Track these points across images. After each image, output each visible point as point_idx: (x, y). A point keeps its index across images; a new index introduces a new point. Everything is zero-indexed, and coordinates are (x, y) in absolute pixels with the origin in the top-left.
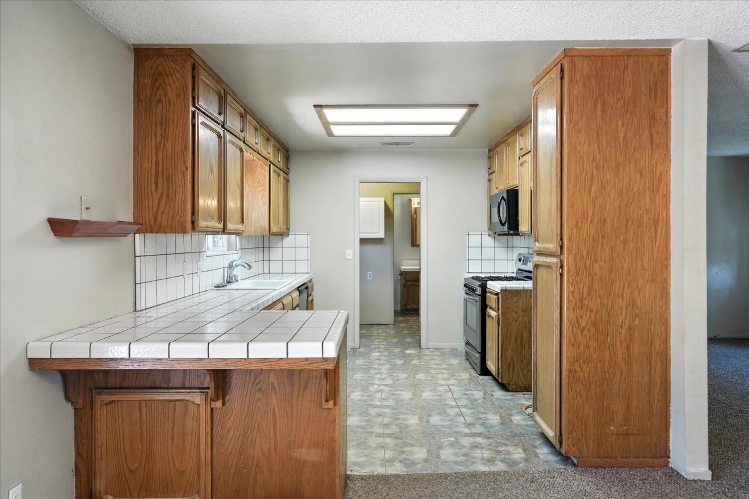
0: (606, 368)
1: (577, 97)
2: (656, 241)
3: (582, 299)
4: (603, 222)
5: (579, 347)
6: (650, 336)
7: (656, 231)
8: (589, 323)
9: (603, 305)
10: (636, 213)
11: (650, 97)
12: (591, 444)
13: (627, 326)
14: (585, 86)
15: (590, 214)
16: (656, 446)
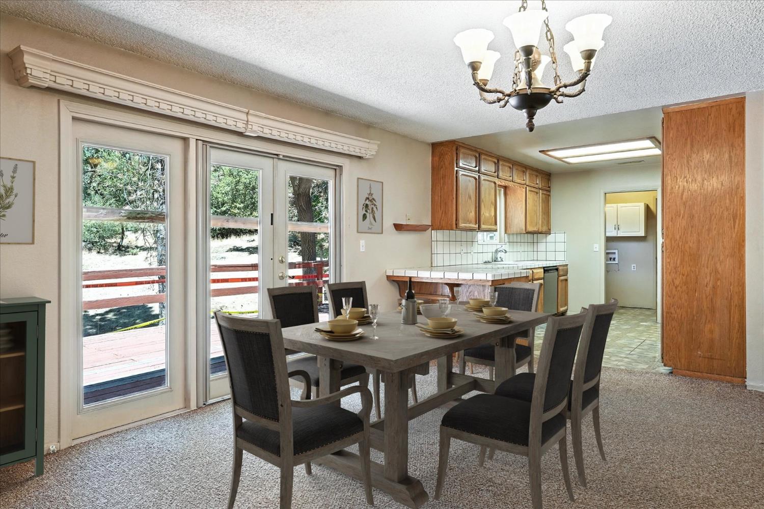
0: (694, 312)
1: (672, 138)
2: (734, 228)
3: (676, 267)
4: (692, 217)
5: (674, 298)
6: (730, 294)
7: (735, 222)
8: (681, 283)
9: (693, 272)
10: (718, 210)
11: (729, 131)
12: (683, 361)
13: (711, 285)
14: (678, 130)
15: (682, 212)
16: (735, 369)
